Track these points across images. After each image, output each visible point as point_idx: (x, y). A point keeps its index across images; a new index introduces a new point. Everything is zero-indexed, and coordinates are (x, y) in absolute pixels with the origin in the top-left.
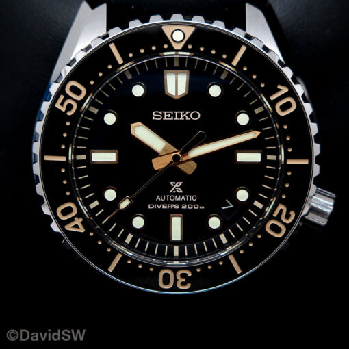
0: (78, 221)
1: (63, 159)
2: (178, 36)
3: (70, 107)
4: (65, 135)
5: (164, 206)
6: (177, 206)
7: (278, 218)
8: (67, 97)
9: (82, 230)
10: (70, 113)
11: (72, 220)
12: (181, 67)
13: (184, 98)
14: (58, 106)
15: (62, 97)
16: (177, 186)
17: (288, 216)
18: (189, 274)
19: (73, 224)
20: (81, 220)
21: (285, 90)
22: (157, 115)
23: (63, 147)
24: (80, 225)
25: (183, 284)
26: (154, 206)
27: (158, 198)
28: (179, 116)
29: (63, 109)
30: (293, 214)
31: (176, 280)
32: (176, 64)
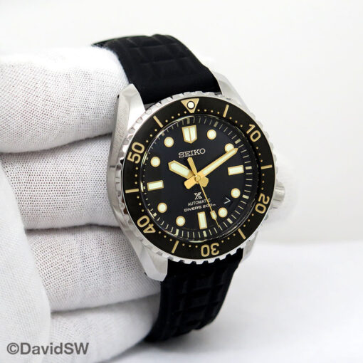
0: (151, 226)
1: (137, 190)
2: (191, 105)
3: (136, 158)
4: (136, 176)
5: (193, 209)
6: (200, 207)
7: (261, 202)
8: (134, 153)
9: (154, 231)
10: (137, 162)
11: (147, 226)
12: (191, 124)
13: (195, 142)
14: (129, 159)
15: (130, 153)
16: (198, 195)
17: (266, 200)
18: (218, 245)
19: (148, 228)
20: (152, 225)
21: (253, 127)
22: (181, 155)
23: (136, 183)
24: (152, 229)
25: (215, 252)
26: (188, 210)
27: (189, 204)
28: (194, 153)
29: (133, 160)
30: (268, 198)
31: (211, 250)
32: (188, 122)
